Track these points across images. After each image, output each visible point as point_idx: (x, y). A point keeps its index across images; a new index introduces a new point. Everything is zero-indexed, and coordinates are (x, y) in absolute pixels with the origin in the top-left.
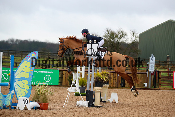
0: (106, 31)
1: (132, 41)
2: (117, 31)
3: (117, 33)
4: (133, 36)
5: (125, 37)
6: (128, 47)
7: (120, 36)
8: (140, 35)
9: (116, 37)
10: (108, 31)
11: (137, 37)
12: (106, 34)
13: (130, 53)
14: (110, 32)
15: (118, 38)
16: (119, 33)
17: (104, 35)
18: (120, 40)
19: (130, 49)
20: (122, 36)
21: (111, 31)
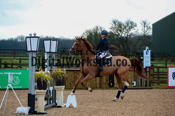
0: (112, 23)
1: (143, 33)
2: (125, 22)
3: (125, 24)
4: (144, 27)
5: (135, 28)
6: (139, 40)
7: (129, 27)
8: (154, 25)
9: (124, 28)
10: (114, 22)
11: (148, 27)
12: (112, 26)
13: (141, 46)
14: (117, 24)
15: (127, 30)
16: (127, 23)
17: (110, 27)
18: (129, 32)
19: (141, 42)
20: (131, 28)
21: (118, 22)
